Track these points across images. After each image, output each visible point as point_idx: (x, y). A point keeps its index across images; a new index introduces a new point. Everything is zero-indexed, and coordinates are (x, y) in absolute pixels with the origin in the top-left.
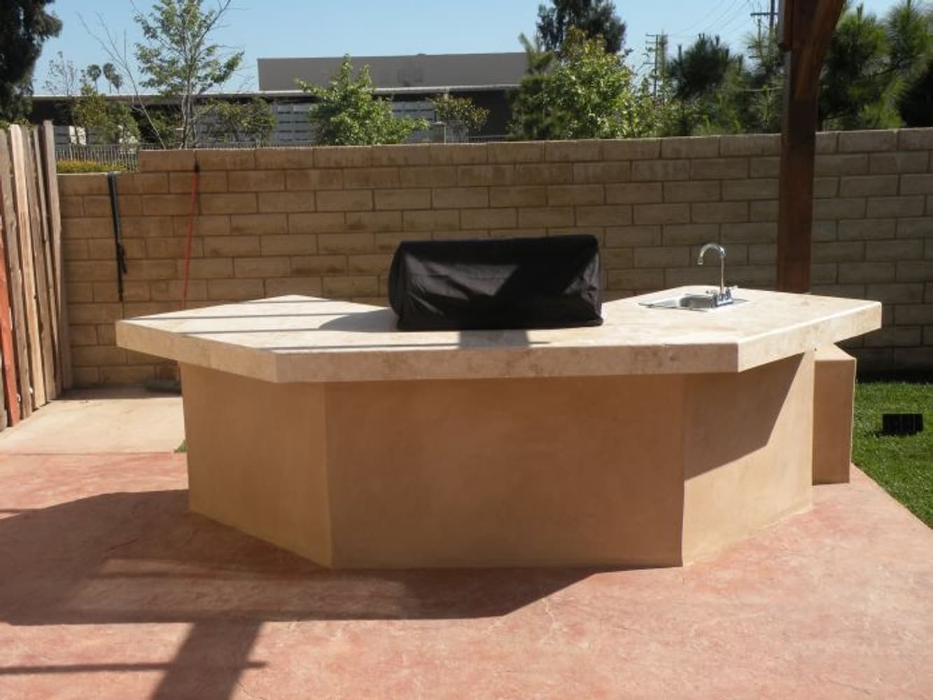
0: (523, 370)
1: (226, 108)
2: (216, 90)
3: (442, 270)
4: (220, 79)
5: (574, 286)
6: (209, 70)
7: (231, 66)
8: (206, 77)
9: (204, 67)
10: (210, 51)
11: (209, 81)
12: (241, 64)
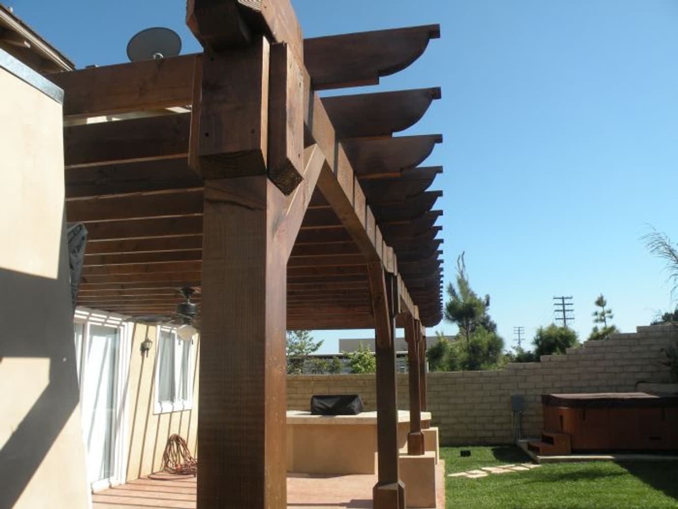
0: (333, 423)
1: (318, 361)
2: (313, 353)
3: (322, 402)
4: (314, 350)
5: (350, 405)
6: (310, 346)
7: (319, 345)
8: (309, 349)
9: (308, 345)
10: (311, 340)
11: (310, 350)
12: (322, 344)
